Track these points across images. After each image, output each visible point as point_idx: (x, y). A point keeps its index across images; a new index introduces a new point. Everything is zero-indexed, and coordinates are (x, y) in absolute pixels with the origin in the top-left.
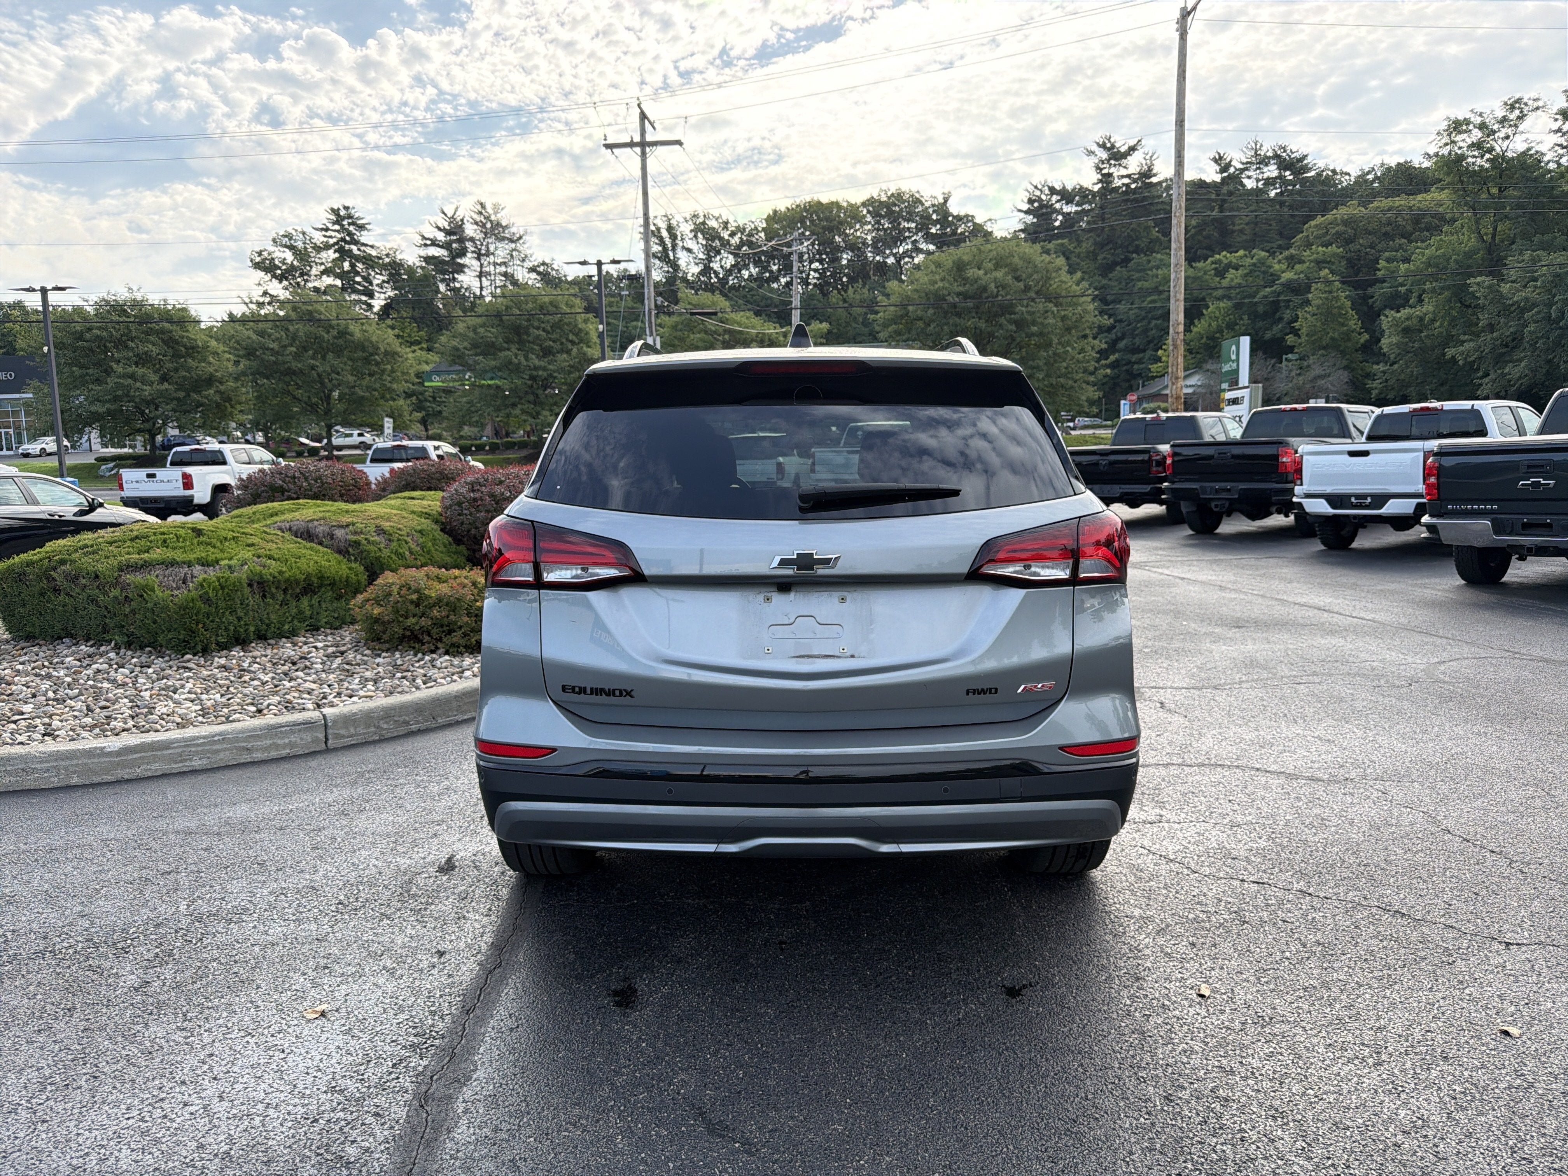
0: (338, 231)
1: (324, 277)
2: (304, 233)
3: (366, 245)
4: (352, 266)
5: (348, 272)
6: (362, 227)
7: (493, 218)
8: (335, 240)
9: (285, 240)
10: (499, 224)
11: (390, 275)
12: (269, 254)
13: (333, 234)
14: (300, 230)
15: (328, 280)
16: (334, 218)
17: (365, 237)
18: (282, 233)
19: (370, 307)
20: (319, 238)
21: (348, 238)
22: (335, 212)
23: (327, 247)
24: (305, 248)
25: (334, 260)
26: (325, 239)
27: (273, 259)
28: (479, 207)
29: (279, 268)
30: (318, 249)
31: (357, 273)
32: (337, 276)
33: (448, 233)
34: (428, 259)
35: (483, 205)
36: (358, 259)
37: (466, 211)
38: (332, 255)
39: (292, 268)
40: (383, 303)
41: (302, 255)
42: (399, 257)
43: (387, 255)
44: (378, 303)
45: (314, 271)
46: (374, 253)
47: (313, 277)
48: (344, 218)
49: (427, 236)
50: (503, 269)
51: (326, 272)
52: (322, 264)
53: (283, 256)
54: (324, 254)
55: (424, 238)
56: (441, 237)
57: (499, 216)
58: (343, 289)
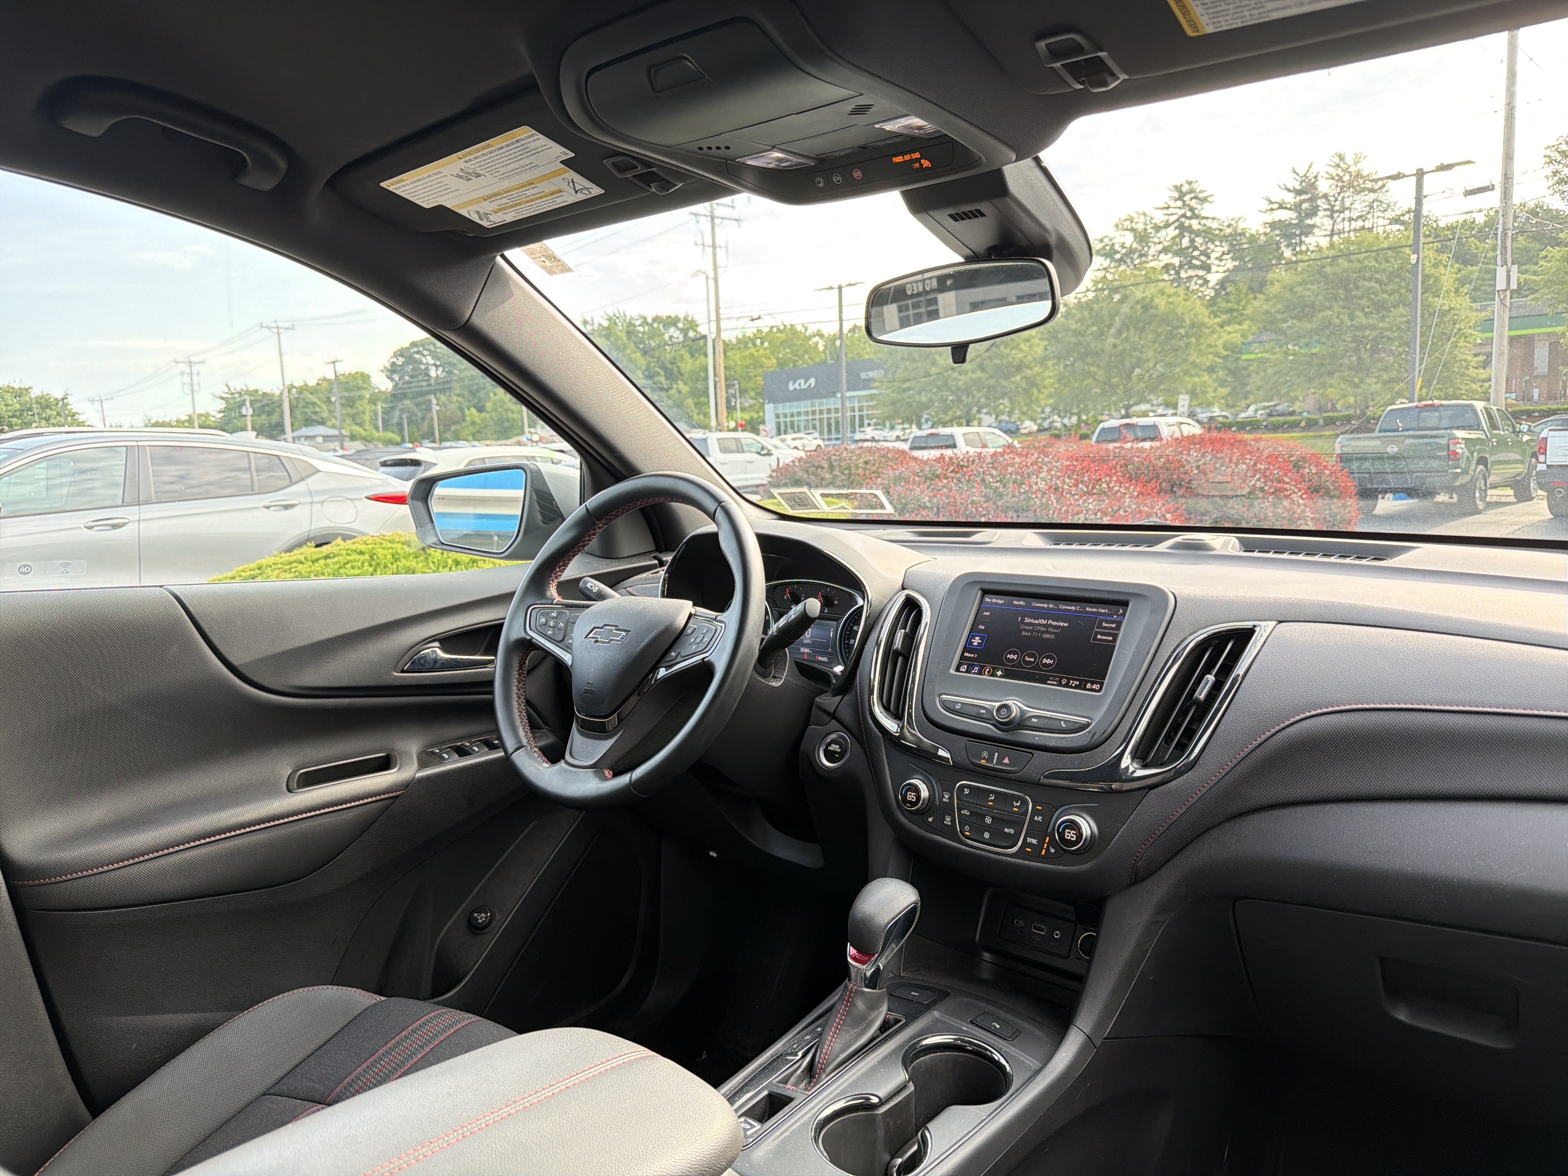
0: (1180, 208)
1: (1162, 256)
2: (1145, 214)
3: (1207, 218)
4: (1192, 241)
5: (1187, 248)
6: (1204, 200)
7: (1353, 169)
8: (1175, 217)
9: (1127, 224)
10: (1359, 175)
11: (1231, 245)
12: (1110, 240)
13: (1174, 211)
14: (1141, 212)
15: (1166, 259)
16: (1177, 195)
17: (1206, 210)
18: (1125, 217)
19: (1206, 282)
20: (1160, 218)
21: (1189, 214)
22: (1178, 188)
23: (1167, 225)
24: (1146, 229)
25: (1174, 238)
26: (1166, 218)
27: (1113, 245)
28: (1337, 160)
29: (1119, 252)
30: (1157, 228)
31: (1196, 248)
32: (1177, 254)
33: (1298, 192)
34: (1273, 225)
35: (1341, 157)
36: (1198, 233)
37: (1322, 166)
38: (1172, 232)
39: (1132, 251)
40: (1221, 276)
41: (1142, 238)
42: (1241, 226)
43: (1229, 226)
44: (1214, 278)
45: (1152, 251)
46: (1215, 225)
47: (1150, 258)
48: (1185, 194)
49: (1273, 201)
50: (1360, 223)
51: (1165, 250)
52: (1160, 243)
53: (1122, 240)
54: (1163, 233)
55: (1271, 202)
56: (1290, 199)
57: (1359, 166)
58: (1181, 266)
